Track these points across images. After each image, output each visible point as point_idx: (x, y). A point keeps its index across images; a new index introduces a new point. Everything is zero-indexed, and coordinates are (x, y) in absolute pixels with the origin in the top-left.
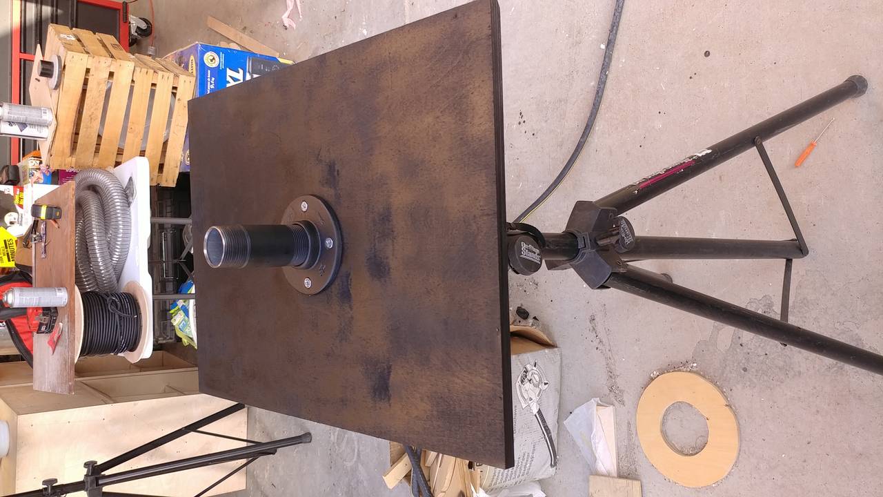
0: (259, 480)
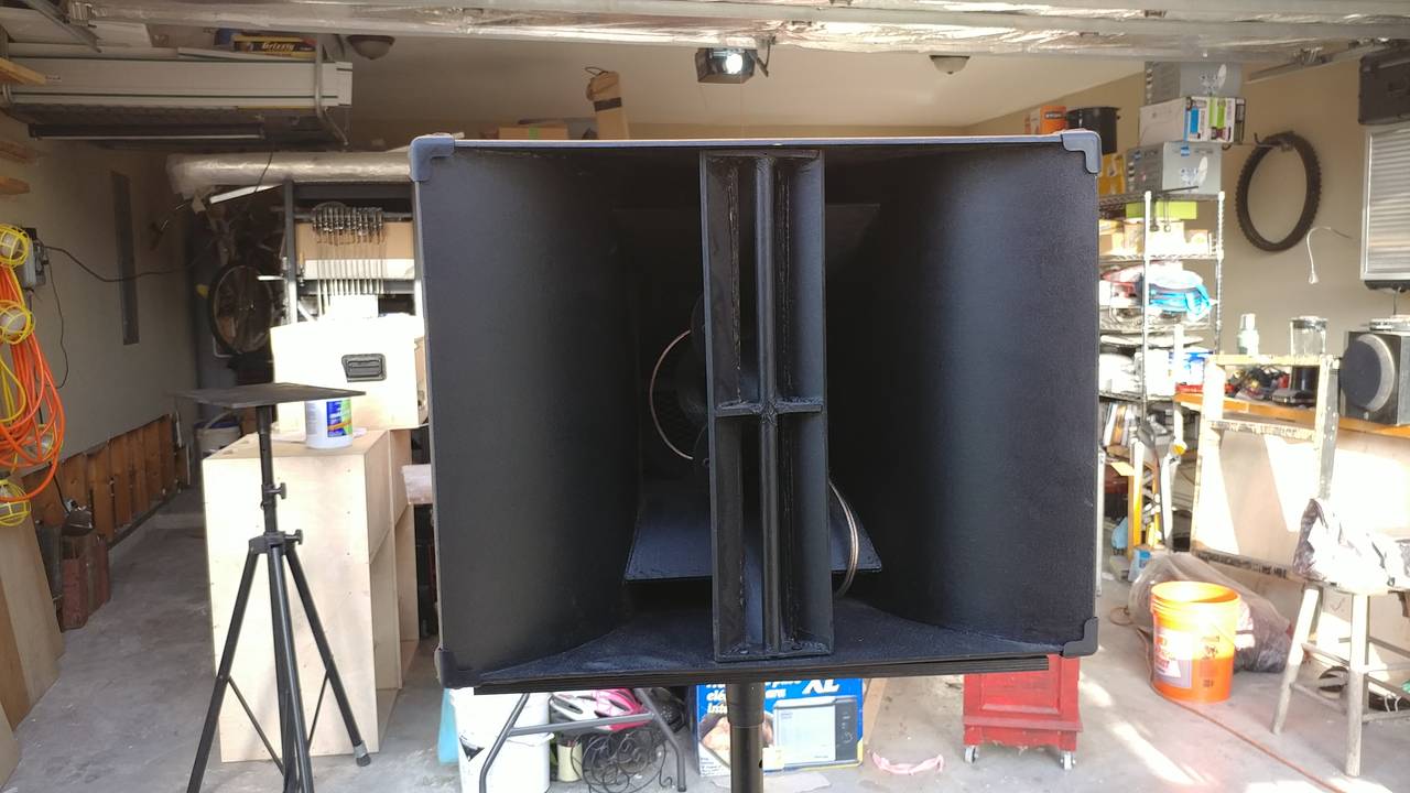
0: (237, 779)
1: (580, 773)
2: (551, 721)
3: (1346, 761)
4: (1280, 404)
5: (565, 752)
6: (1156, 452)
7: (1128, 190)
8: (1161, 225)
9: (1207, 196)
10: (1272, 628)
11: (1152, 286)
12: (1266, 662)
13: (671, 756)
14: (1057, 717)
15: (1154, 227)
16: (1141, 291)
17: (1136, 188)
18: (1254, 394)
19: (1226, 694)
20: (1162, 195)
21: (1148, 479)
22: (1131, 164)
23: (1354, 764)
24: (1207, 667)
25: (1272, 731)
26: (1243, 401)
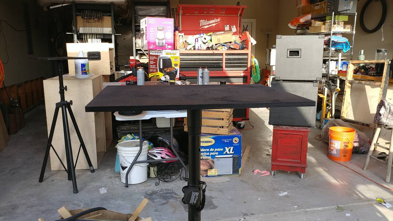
0: (55, 175)
1: (156, 175)
2: (148, 160)
3: (386, 178)
4: (370, 75)
5: (152, 169)
6: (331, 91)
7: (327, 12)
8: (337, 23)
9: (352, 14)
10: (364, 141)
11: (333, 41)
12: (362, 151)
13: (184, 171)
14: (300, 163)
15: (335, 23)
16: (329, 43)
17: (330, 11)
18: (363, 73)
19: (350, 159)
20: (338, 13)
21: (328, 99)
22: (329, 4)
23: (388, 179)
24: (344, 152)
25: (363, 170)
26: (359, 75)
